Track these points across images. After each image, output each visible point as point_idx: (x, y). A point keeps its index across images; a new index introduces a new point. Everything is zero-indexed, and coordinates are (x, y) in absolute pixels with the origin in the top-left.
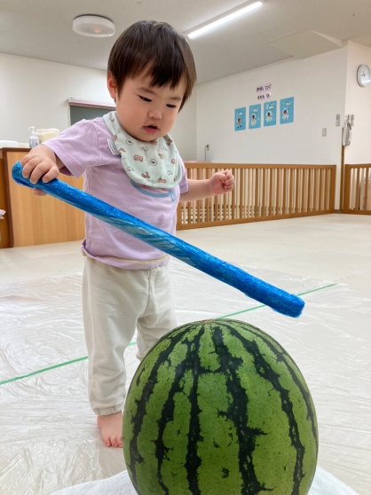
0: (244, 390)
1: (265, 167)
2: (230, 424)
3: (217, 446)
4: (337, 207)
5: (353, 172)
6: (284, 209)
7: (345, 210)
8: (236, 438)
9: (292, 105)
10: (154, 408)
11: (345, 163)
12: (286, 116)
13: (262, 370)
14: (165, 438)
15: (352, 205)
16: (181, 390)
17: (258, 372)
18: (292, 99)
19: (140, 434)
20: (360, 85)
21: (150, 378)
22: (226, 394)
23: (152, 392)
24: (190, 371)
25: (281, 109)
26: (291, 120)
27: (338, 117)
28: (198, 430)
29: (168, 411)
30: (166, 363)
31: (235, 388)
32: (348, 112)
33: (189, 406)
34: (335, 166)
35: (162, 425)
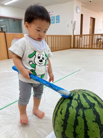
0: (98, 113)
1: (53, 36)
2: (97, 124)
3: (94, 131)
4: (72, 47)
5: (76, 37)
6: (59, 48)
7: (74, 48)
8: (99, 128)
9: (59, 17)
10: (71, 121)
11: (74, 34)
12: (57, 21)
14: (76, 131)
15: (76, 46)
16: (79, 115)
18: (59, 16)
19: (66, 130)
20: (77, 12)
21: (66, 112)
22: (94, 115)
23: (69, 117)
24: (81, 109)
25: (56, 19)
26: (59, 22)
27: (72, 21)
28: (87, 127)
29: (76, 123)
30: (71, 107)
31: (95, 112)
32: (74, 20)
33: (83, 120)
34: (71, 35)
35: (75, 127)
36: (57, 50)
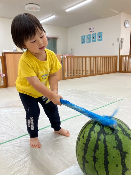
0: (121, 140)
1: (93, 57)
2: (118, 150)
3: (114, 158)
4: (118, 70)
5: (123, 58)
6: (100, 71)
7: (121, 71)
8: (120, 155)
9: (102, 35)
10: (91, 146)
11: (121, 55)
12: (100, 39)
13: (125, 133)
14: (96, 155)
15: (123, 70)
16: (100, 140)
17: (124, 134)
18: (102, 32)
19: (87, 154)
20: (126, 27)
21: (88, 136)
22: (115, 141)
23: (90, 141)
24: (102, 134)
25: (98, 36)
26: (101, 40)
27: (118, 39)
28: (108, 153)
29: (97, 147)
30: (93, 132)
31: (117, 138)
32: (122, 37)
33: (103, 145)
34: (117, 56)
35: (95, 151)
36: (98, 74)
